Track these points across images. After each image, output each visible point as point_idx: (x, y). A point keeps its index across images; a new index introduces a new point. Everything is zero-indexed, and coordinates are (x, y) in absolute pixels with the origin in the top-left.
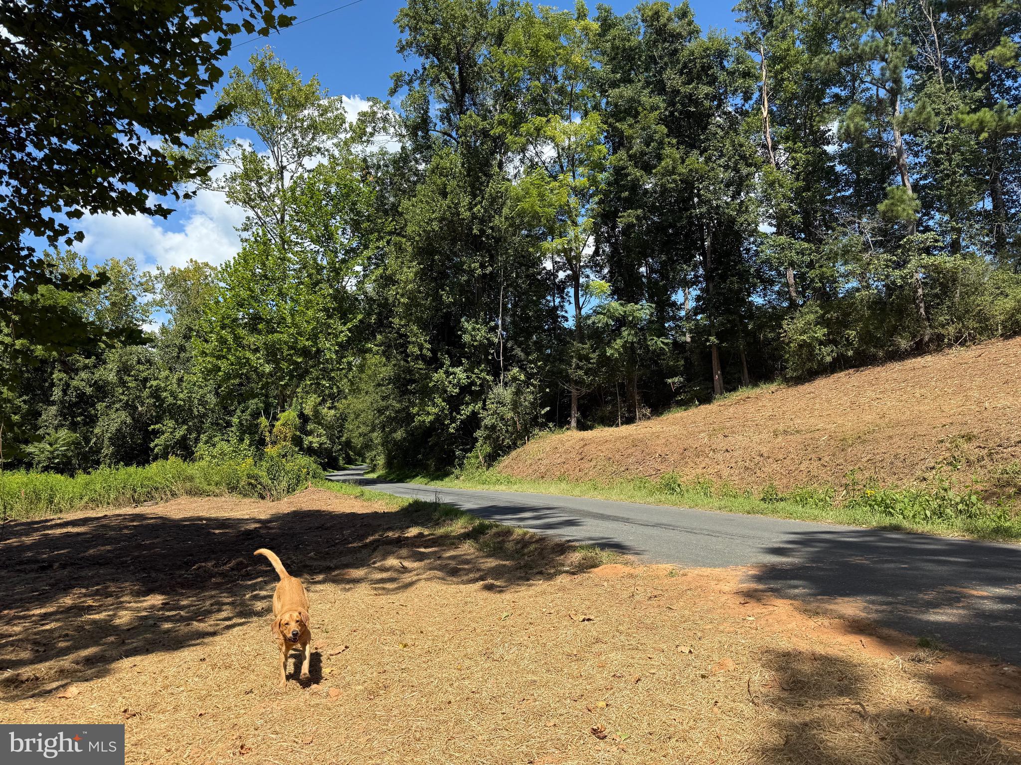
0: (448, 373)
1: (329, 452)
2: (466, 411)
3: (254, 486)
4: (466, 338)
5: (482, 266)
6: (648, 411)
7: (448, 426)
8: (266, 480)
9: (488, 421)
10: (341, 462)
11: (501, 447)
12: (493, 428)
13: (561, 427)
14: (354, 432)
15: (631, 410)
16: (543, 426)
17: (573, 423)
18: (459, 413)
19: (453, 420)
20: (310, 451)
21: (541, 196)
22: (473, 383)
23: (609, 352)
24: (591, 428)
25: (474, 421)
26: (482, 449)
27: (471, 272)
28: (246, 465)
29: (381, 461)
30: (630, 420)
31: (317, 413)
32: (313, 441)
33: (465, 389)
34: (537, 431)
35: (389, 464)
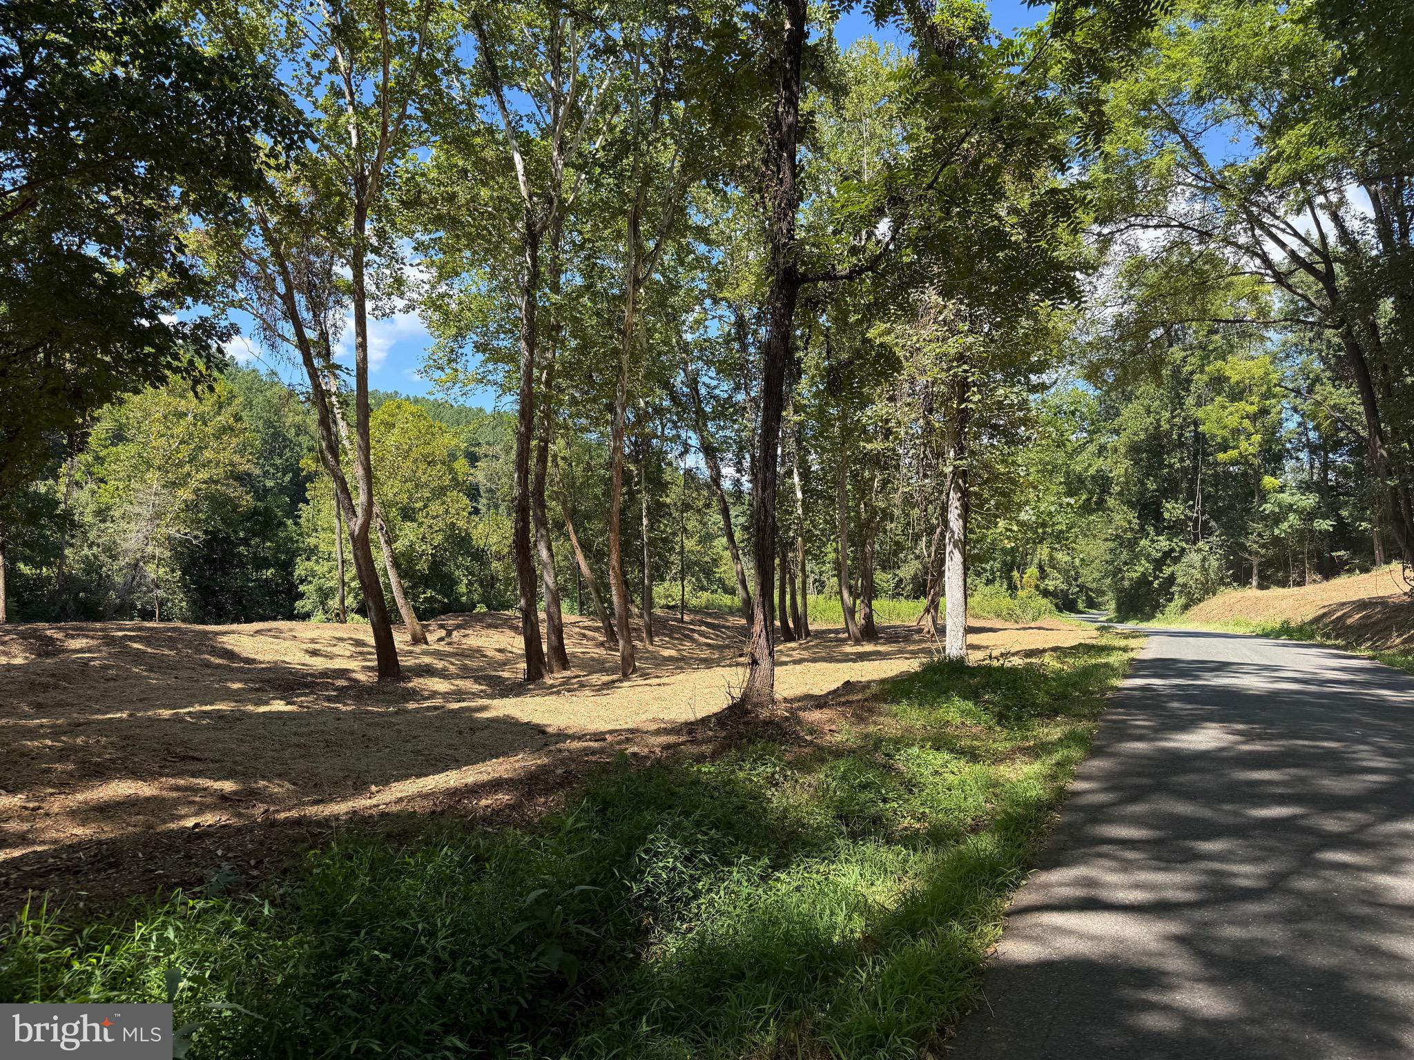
0: (1153, 541)
1: (1065, 594)
2: (1167, 571)
3: (1011, 616)
4: (1166, 515)
5: (1182, 460)
6: (1318, 577)
7: (1152, 582)
8: (1019, 612)
9: (1180, 580)
10: (1081, 606)
11: (1192, 600)
12: (1185, 585)
13: (1244, 586)
14: (1089, 576)
15: (1302, 575)
16: (1227, 585)
17: (1254, 583)
18: (1161, 571)
19: (1156, 578)
20: (1046, 593)
21: (1219, 421)
22: (1173, 550)
23: (1277, 531)
24: (1267, 588)
25: (1171, 580)
26: (1179, 601)
27: (1171, 466)
28: (1006, 602)
29: (1112, 605)
30: (1300, 584)
31: (1052, 558)
32: (1050, 584)
33: (1167, 554)
34: (1223, 588)
35: (1119, 609)
